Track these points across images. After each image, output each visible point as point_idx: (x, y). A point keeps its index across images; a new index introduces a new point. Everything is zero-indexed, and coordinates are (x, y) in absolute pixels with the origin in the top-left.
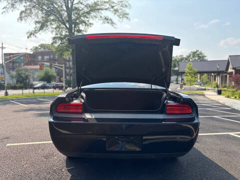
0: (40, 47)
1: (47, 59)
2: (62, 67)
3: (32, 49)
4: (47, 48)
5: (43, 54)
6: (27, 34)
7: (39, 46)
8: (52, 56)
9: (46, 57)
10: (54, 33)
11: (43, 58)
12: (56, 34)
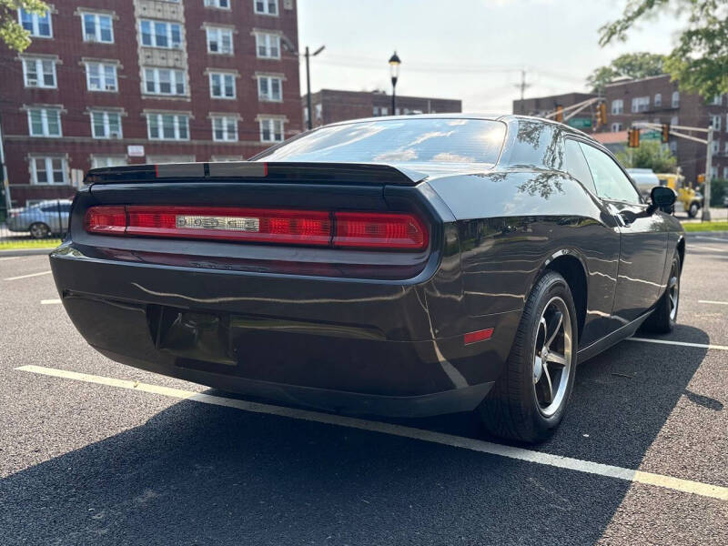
0: (614, 69)
1: (641, 107)
2: (704, 136)
3: (589, 78)
4: (640, 68)
5: (627, 92)
6: (599, 31)
7: (615, 63)
8: (658, 97)
9: (639, 103)
10: (686, 16)
11: (627, 107)
12: (694, 19)
